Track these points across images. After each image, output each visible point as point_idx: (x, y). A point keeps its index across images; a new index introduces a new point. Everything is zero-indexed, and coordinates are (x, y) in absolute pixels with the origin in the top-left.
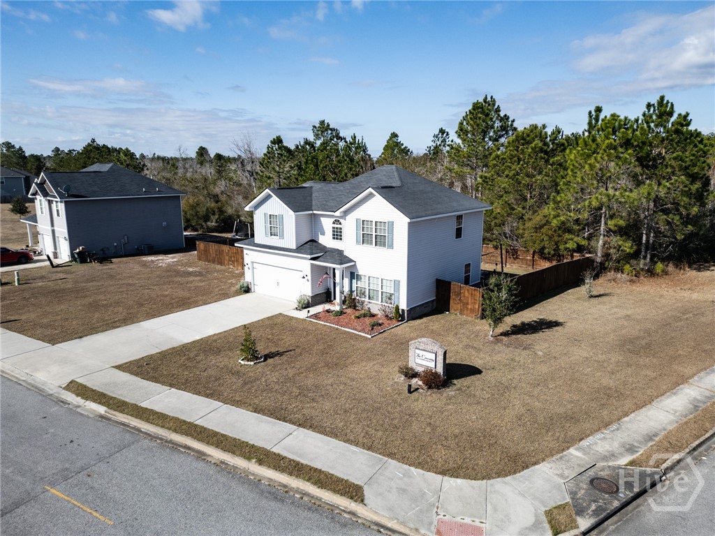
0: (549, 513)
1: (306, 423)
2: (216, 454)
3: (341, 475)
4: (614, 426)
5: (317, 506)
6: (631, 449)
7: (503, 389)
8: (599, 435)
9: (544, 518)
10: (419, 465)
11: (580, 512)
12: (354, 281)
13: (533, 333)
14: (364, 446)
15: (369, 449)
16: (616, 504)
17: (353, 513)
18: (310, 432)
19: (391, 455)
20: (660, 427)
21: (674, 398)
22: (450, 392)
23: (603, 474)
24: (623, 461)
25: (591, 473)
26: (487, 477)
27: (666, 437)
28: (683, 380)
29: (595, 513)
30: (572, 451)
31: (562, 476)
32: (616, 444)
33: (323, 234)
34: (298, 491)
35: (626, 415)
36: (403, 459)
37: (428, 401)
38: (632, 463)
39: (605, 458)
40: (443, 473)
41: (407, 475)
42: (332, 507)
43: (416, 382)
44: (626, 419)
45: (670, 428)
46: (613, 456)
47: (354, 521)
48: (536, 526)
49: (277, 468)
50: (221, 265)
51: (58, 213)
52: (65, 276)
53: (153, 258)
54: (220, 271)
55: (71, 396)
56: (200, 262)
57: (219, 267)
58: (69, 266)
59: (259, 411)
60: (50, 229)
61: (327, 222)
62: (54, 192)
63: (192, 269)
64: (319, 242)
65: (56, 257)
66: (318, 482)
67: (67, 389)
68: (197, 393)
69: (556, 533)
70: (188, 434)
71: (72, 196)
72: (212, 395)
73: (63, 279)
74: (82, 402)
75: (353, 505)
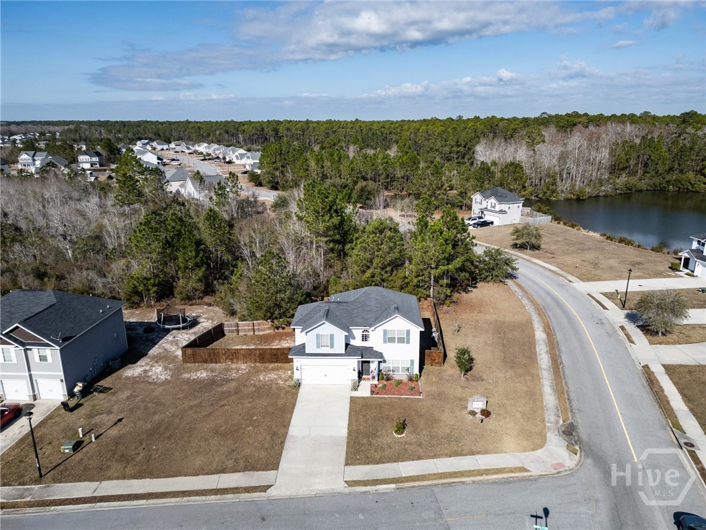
0: (567, 449)
1: (473, 453)
3: (514, 466)
4: (545, 408)
6: (558, 416)
8: (546, 414)
9: (569, 451)
11: (573, 445)
12: (381, 364)
14: (502, 452)
16: (576, 438)
17: (532, 476)
18: (479, 456)
20: (555, 403)
22: (492, 417)
23: (563, 429)
24: (561, 422)
25: (560, 430)
26: (544, 446)
28: (538, 377)
30: (547, 424)
31: (555, 435)
32: (553, 416)
36: (519, 452)
37: (491, 423)
38: (563, 422)
42: (525, 477)
43: (479, 416)
45: (557, 402)
46: (557, 421)
47: (536, 479)
48: (570, 455)
50: (216, 363)
51: (43, 358)
52: (114, 418)
53: (133, 371)
54: (227, 370)
55: (363, 489)
56: (189, 365)
57: (218, 366)
58: (82, 405)
59: (450, 456)
60: (27, 374)
61: (358, 332)
62: (47, 342)
63: (203, 374)
64: (352, 342)
65: (35, 399)
66: (512, 472)
67: (352, 486)
68: (413, 460)
69: (576, 454)
70: (447, 478)
71: (65, 340)
72: (420, 458)
73: (120, 420)
74: (374, 488)
75: (529, 474)
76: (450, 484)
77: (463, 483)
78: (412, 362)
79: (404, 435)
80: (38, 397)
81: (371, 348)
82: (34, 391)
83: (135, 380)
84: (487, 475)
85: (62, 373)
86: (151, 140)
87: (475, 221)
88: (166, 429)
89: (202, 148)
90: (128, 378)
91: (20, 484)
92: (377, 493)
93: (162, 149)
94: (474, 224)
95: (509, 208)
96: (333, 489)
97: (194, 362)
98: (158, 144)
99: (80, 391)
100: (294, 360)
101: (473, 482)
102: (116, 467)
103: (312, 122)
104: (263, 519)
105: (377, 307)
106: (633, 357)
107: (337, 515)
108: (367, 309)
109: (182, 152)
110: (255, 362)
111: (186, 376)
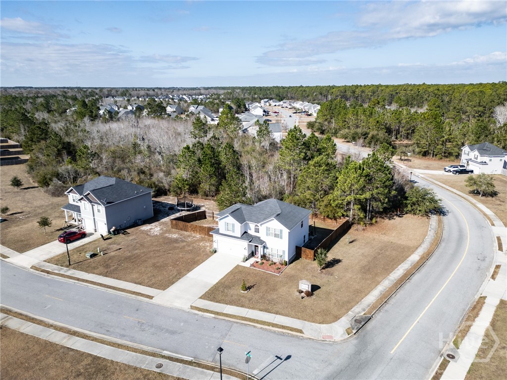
0: (346, 330)
1: (277, 313)
2: (259, 326)
3: (295, 328)
4: (360, 303)
5: (293, 336)
6: (364, 310)
7: (328, 294)
8: (356, 307)
9: (345, 332)
10: (313, 322)
11: (353, 329)
12: (265, 249)
13: (332, 267)
14: (297, 318)
15: (299, 319)
16: (361, 326)
17: (302, 337)
18: (280, 316)
19: (305, 320)
20: (371, 302)
21: (376, 291)
22: (313, 297)
23: (358, 318)
24: (362, 314)
25: (355, 318)
26: (331, 323)
27: (373, 305)
28: (378, 283)
29: (357, 329)
30: (350, 312)
31: (348, 320)
32: (360, 309)
33: (250, 229)
34: (286, 333)
35: (363, 299)
36: (308, 321)
37: (308, 301)
38: (364, 314)
39: (358, 314)
40: (320, 323)
41: (311, 325)
42: (297, 336)
43: (303, 294)
44: (363, 300)
45: (374, 302)
46: (360, 312)
47: (303, 339)
48: (344, 333)
49: (278, 327)
50: (186, 231)
51: (99, 211)
52: (119, 247)
53: (145, 228)
54: (189, 236)
55: (197, 312)
56: (173, 230)
57: (186, 233)
58: (111, 238)
59: (261, 311)
60: (93, 218)
61: (252, 226)
62: (99, 202)
63: (175, 236)
64: (249, 232)
65: (96, 232)
66: (290, 330)
67: (193, 309)
68: (238, 306)
69: (349, 335)
70: (247, 321)
71: (108, 203)
72: (242, 306)
73: (120, 249)
74: (203, 313)
75: (301, 335)
76: (246, 325)
77: (254, 326)
78: (284, 252)
79: (246, 292)
80: (97, 230)
81: (259, 238)
82: (95, 227)
83: (143, 232)
84: (273, 326)
85: (105, 220)
86: (271, 99)
87: (456, 169)
88: (135, 258)
89: (298, 105)
90: (141, 230)
91: (61, 266)
92: (202, 317)
93: (275, 105)
94: (454, 171)
95: (491, 160)
96: (182, 308)
97: (176, 229)
98: (273, 102)
99: (113, 231)
100: (214, 236)
101: (261, 328)
102: (101, 269)
103: (382, 86)
104: (137, 310)
105: (268, 212)
106: (481, 289)
107: (171, 320)
108: (262, 212)
109: (286, 107)
110: (205, 235)
111: (167, 235)
